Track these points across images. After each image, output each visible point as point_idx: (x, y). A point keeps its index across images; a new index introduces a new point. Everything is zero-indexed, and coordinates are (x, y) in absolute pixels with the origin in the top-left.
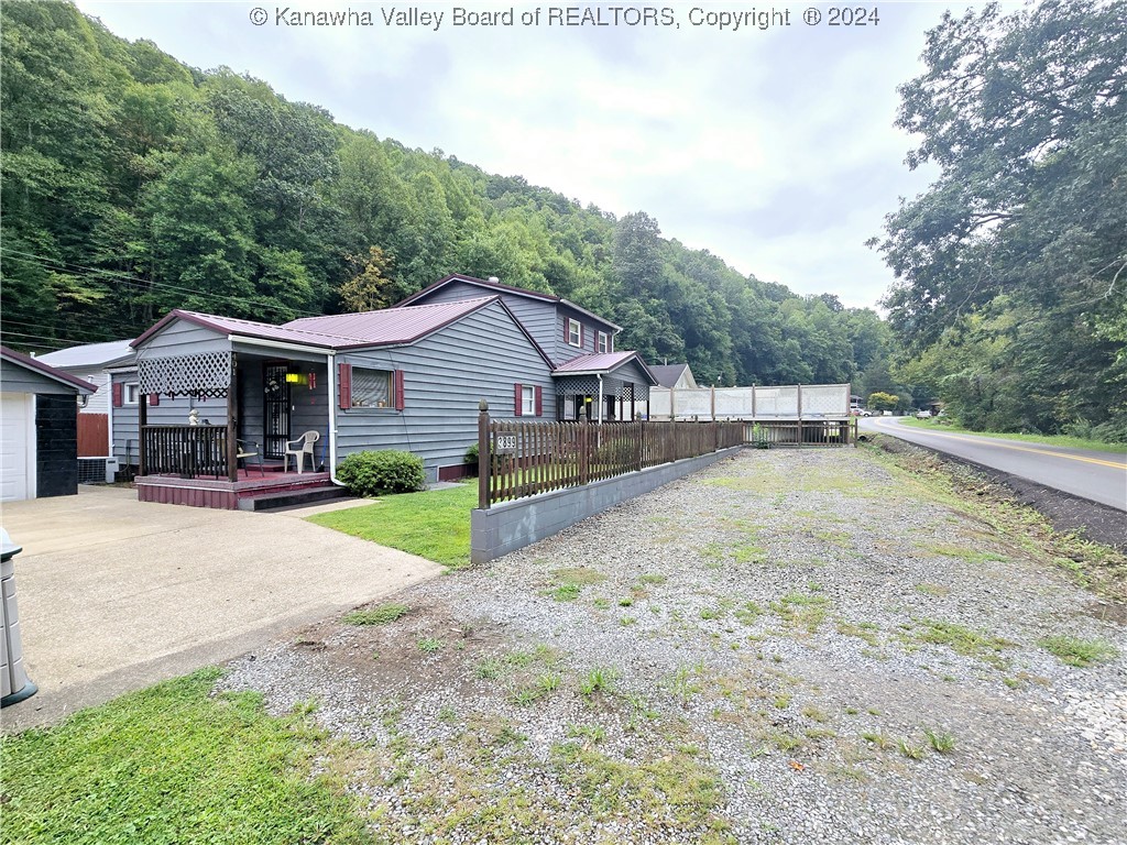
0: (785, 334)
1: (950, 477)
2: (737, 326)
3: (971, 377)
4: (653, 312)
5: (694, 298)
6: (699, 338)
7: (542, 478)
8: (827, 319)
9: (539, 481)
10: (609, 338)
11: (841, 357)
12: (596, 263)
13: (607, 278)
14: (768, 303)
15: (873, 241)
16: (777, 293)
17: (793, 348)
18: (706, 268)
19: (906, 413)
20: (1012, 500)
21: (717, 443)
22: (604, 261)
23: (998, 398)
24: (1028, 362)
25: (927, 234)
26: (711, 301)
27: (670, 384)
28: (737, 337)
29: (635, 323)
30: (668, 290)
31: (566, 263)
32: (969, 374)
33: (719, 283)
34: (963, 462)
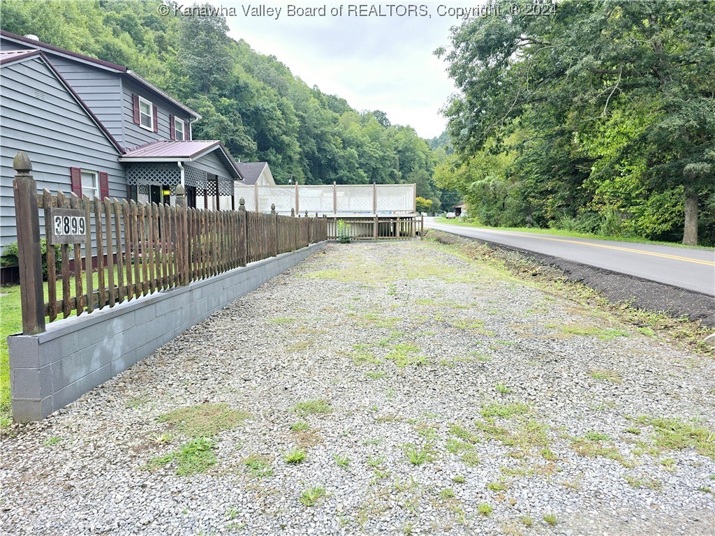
0: (346, 143)
1: (504, 262)
2: (304, 133)
3: (491, 183)
4: (225, 111)
5: (264, 100)
6: (269, 141)
7: (129, 279)
8: (377, 132)
9: (125, 284)
10: (187, 125)
11: (389, 167)
12: (160, 52)
13: (174, 71)
14: (330, 113)
15: (439, 52)
16: (337, 105)
17: (352, 156)
18: (274, 72)
19: (436, 214)
20: (563, 278)
21: (309, 238)
22: (167, 51)
23: (508, 200)
24: (527, 173)
25: (484, 50)
26: (280, 105)
27: (253, 181)
28: (305, 144)
29: (206, 121)
30: (239, 91)
31: (124, 47)
32: (489, 181)
33: (287, 89)
34: (510, 249)
